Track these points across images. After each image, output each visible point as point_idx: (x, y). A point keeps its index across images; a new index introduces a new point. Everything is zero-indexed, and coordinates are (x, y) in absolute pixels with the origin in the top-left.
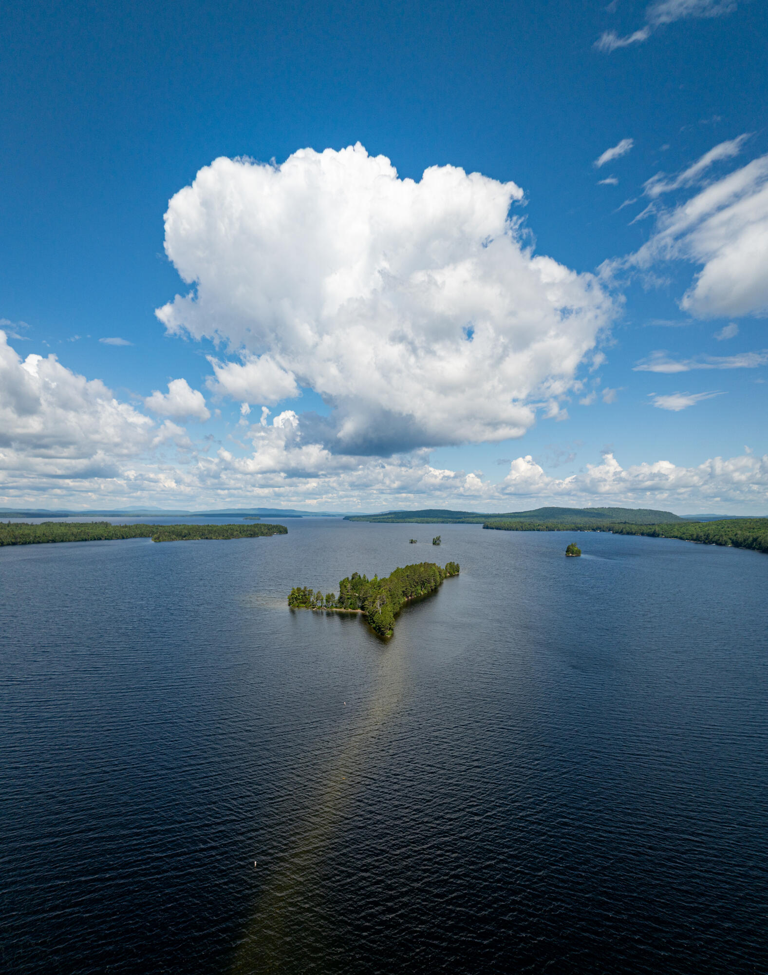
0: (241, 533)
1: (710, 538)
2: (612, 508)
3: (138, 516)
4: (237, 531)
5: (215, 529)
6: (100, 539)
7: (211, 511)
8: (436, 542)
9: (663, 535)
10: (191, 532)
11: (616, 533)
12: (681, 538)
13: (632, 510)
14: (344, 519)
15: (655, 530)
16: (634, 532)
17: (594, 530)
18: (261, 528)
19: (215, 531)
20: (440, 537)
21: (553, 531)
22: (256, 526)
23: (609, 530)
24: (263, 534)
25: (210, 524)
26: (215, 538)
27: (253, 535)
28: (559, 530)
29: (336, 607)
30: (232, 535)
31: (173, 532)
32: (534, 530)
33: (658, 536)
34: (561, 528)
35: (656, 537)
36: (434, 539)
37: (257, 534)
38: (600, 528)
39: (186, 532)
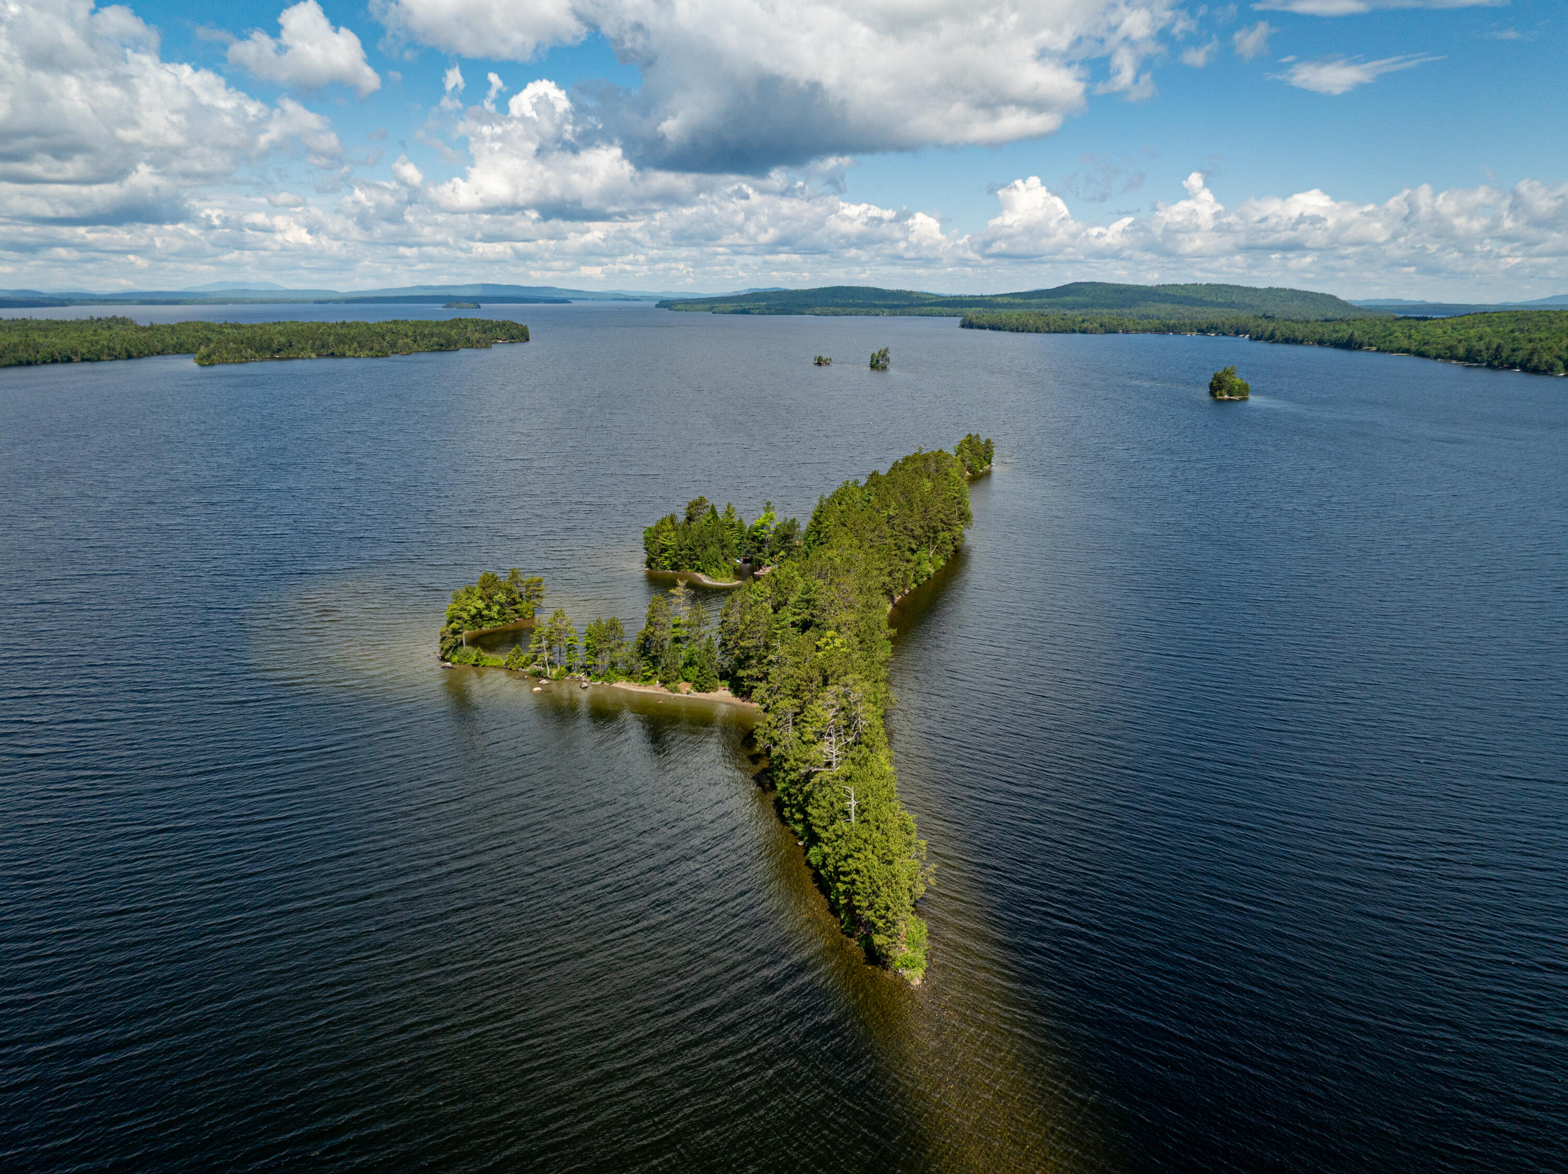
0: (415, 341)
1: (1504, 355)
2: (1215, 285)
3: (223, 302)
4: (406, 336)
5: (353, 332)
6: (69, 360)
7: (382, 290)
8: (878, 364)
9: (1371, 345)
10: (294, 340)
11: (1258, 339)
12: (1421, 354)
13: (1256, 290)
14: (657, 306)
15: (1352, 335)
16: (1300, 338)
17: (1202, 331)
18: (466, 327)
19: (353, 339)
20: (886, 350)
21: (1114, 332)
22: (454, 323)
23: (1237, 333)
24: (470, 344)
25: (349, 320)
26: (351, 353)
27: (446, 346)
28: (1127, 332)
29: (630, 674)
30: (393, 345)
31: (250, 343)
32: (1074, 331)
33: (1360, 347)
34: (1131, 326)
35: (1354, 349)
36: (873, 356)
37: (456, 343)
38: (1216, 328)
39: (283, 340)
